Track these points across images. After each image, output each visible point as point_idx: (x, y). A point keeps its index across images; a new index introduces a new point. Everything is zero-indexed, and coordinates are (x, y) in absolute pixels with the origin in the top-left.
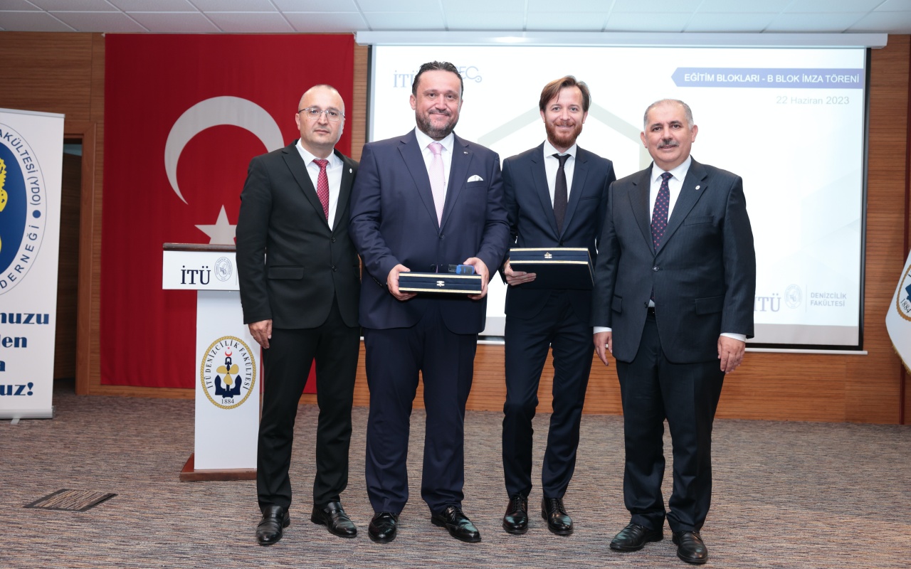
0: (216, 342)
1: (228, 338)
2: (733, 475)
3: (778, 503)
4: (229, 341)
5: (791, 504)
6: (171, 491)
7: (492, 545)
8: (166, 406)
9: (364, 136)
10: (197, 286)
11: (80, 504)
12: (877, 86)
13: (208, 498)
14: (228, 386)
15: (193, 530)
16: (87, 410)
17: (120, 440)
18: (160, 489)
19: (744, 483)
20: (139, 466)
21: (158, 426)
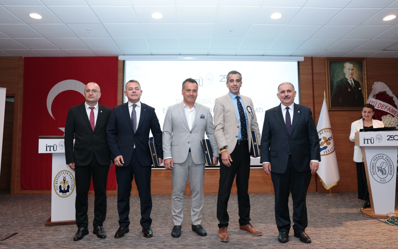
0: (60, 172)
1: (64, 171)
2: (253, 214)
3: (266, 223)
4: (64, 172)
5: (271, 223)
6: (41, 230)
7: (159, 244)
8: (46, 198)
9: (122, 93)
10: (52, 152)
11: (2, 238)
12: (302, 74)
13: (55, 232)
14: (64, 189)
15: (46, 245)
16: (14, 200)
17: (24, 212)
18: (36, 230)
19: (256, 217)
20: (30, 221)
21: (41, 205)
